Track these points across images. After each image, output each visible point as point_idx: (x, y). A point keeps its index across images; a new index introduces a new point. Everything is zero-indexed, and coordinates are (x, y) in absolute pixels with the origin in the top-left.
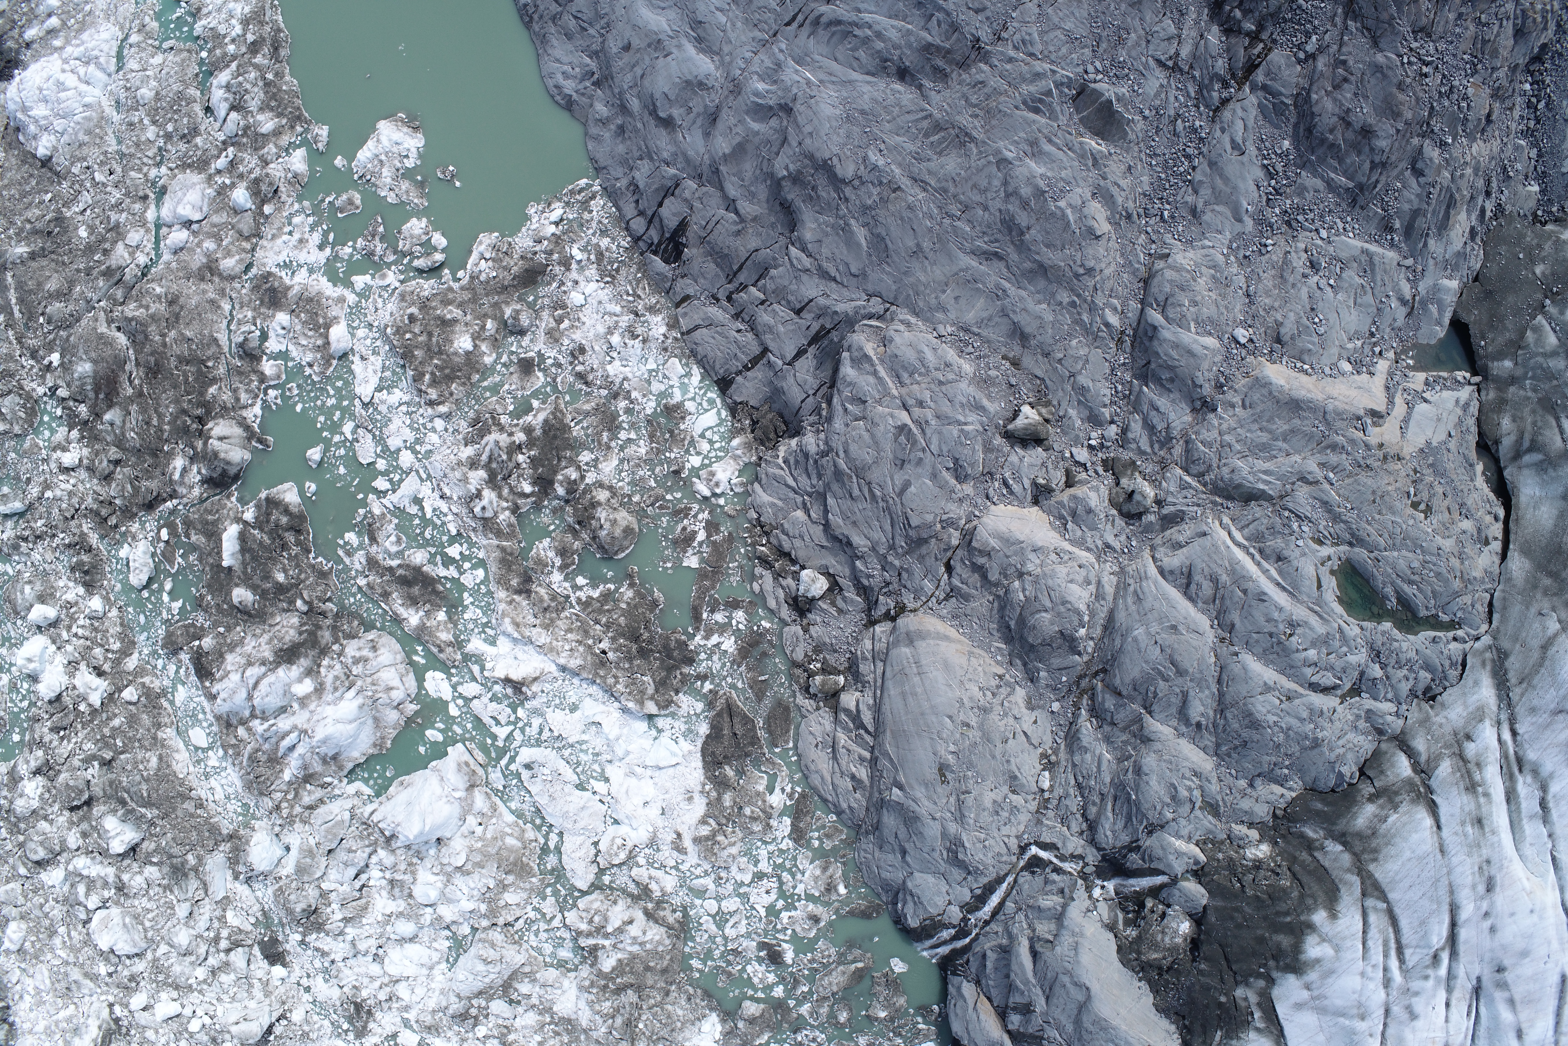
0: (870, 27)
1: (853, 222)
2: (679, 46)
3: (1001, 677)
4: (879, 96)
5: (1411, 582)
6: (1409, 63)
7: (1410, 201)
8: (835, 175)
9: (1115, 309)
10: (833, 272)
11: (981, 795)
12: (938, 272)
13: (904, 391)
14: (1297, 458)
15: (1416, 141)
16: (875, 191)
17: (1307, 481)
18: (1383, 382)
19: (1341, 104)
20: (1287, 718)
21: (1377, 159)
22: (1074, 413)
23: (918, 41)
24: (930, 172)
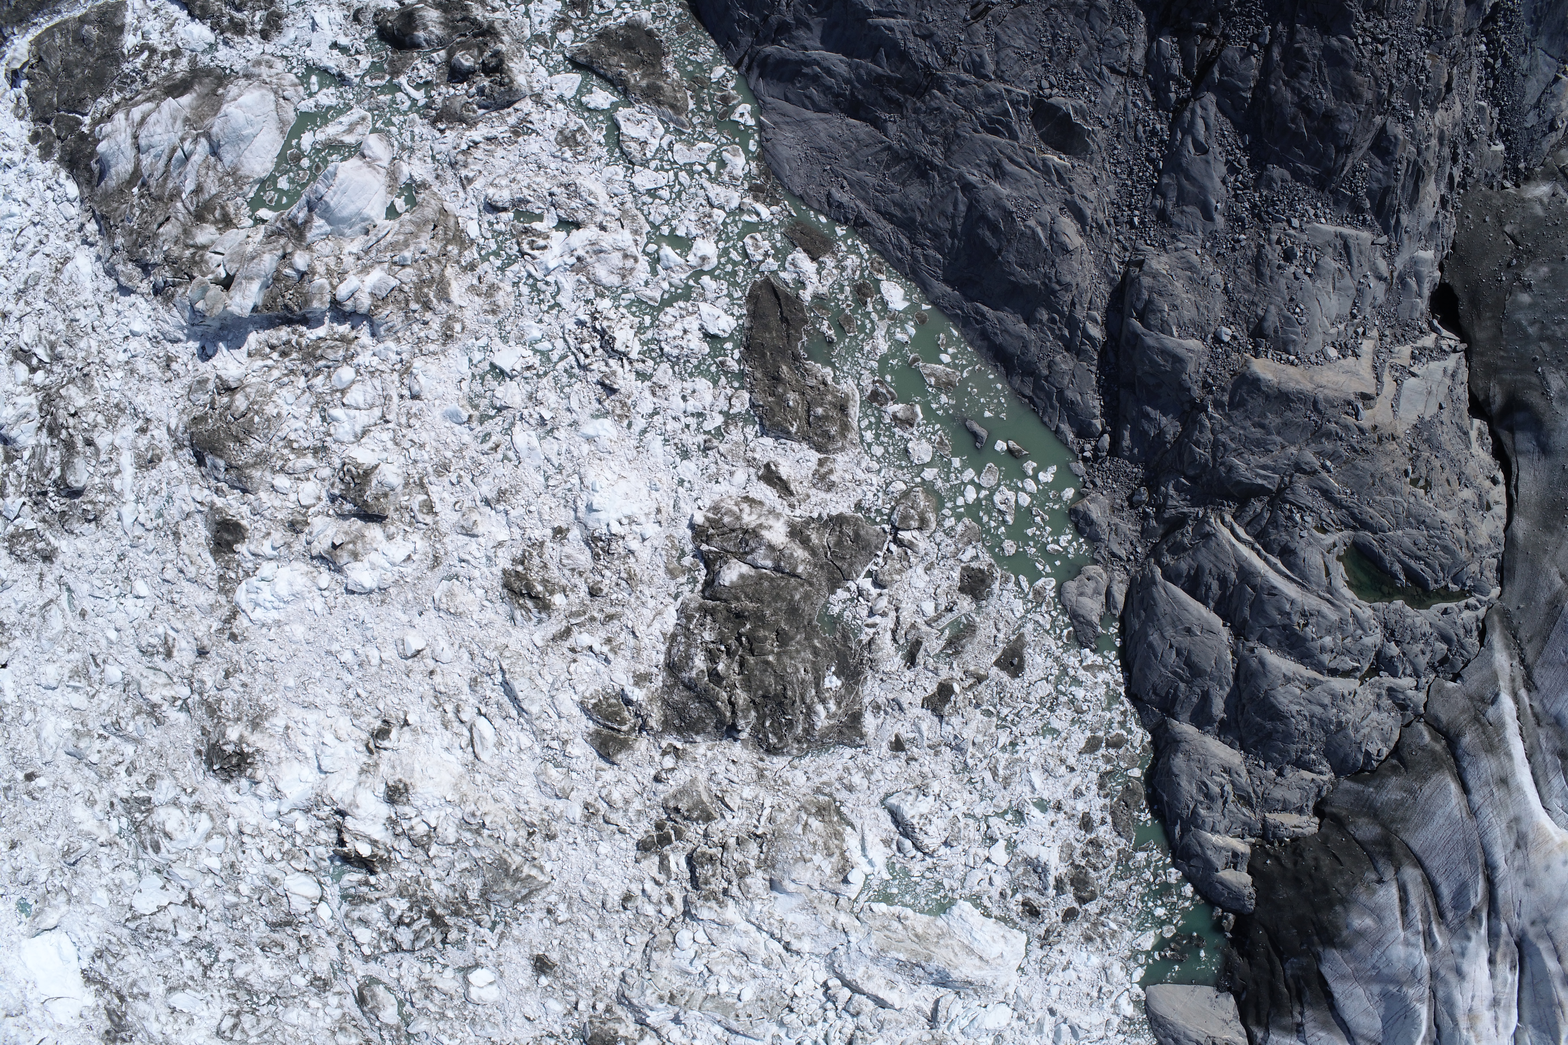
0: (818, 64)
4: (835, 132)
5: (1418, 558)
6: (1365, 43)
7: (1378, 180)
9: (1095, 321)
14: (1293, 450)
15: (1378, 119)
17: (1304, 472)
18: (1370, 363)
19: (1300, 92)
20: (1310, 706)
21: (1342, 143)
22: (1065, 427)
23: (869, 74)
24: (895, 204)
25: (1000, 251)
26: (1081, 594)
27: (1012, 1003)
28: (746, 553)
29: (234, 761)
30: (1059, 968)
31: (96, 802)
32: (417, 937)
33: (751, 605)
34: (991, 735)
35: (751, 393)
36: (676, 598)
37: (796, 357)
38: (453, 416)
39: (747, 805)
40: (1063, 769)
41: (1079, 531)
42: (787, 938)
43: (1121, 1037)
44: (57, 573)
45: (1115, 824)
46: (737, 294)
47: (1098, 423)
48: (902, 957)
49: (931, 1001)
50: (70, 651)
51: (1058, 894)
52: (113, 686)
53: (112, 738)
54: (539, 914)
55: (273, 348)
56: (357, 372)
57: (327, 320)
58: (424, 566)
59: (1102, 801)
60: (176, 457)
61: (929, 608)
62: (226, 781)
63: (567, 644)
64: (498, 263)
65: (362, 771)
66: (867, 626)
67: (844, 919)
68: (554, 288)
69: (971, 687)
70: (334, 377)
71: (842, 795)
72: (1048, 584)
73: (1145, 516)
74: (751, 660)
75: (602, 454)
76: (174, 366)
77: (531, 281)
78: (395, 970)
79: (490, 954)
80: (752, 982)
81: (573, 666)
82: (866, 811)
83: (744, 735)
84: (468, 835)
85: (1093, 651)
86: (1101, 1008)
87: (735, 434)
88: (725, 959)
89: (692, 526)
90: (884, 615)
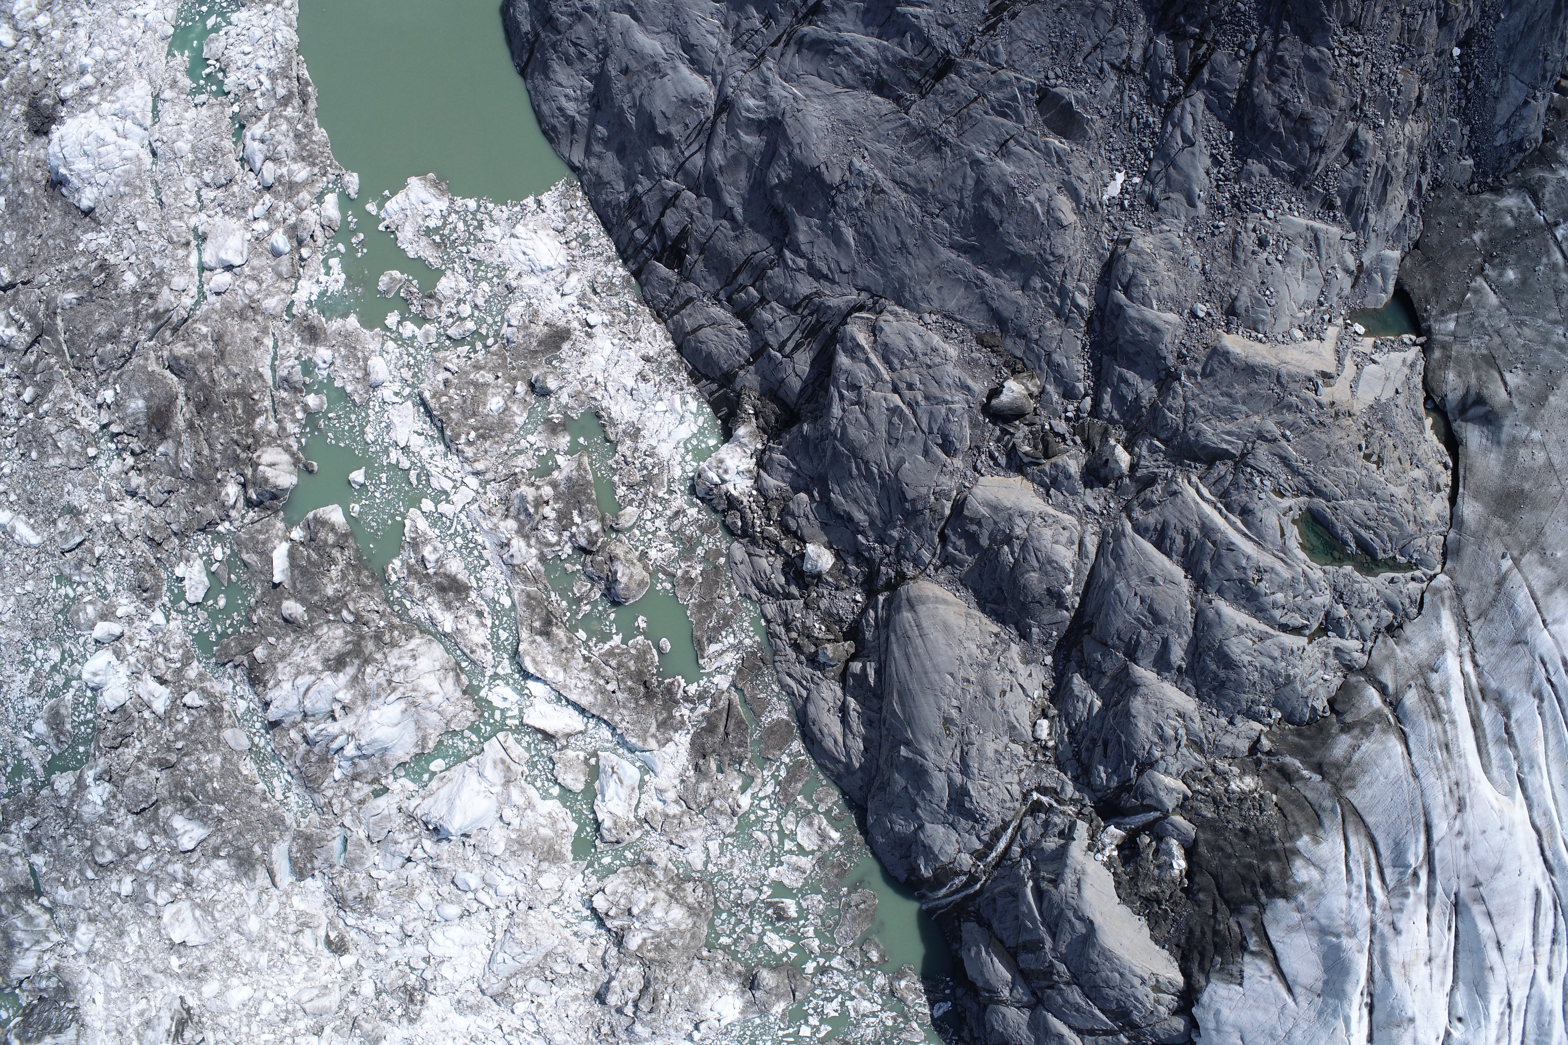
0: (850, 45)
1: (842, 223)
2: (675, 68)
3: (997, 635)
4: (861, 107)
5: (1368, 528)
6: (1341, 55)
7: (1349, 181)
8: (823, 181)
9: (1084, 292)
10: (825, 270)
11: (983, 745)
12: (921, 265)
13: (895, 376)
14: (1256, 419)
15: (1350, 125)
16: (861, 194)
17: (1266, 440)
18: (1333, 346)
19: (1280, 96)
20: (1260, 658)
21: (1316, 144)
23: (894, 56)
24: (910, 175)
25: (1001, 222)
47: (1080, 387)
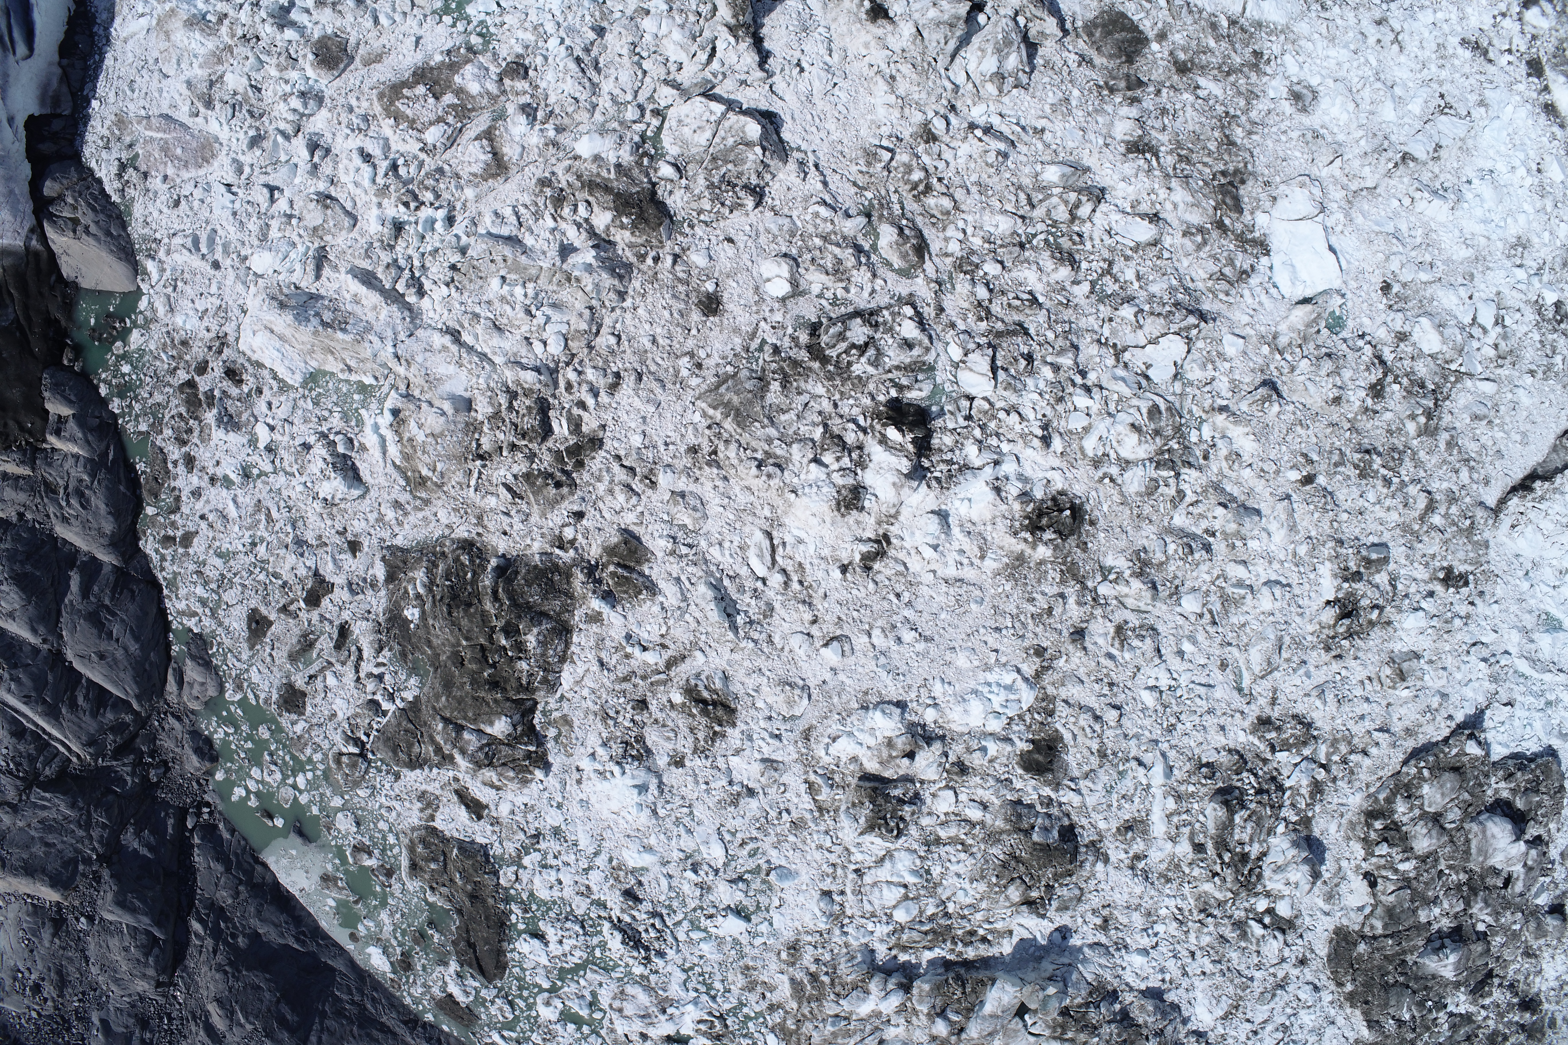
22: (226, 835)
26: (203, 684)
27: (251, 277)
28: (488, 745)
29: (1044, 521)
30: (211, 313)
31: (1226, 459)
32: (841, 336)
33: (482, 694)
34: (272, 555)
35: (498, 884)
36: (562, 697)
37: (460, 912)
38: (786, 873)
39: (492, 489)
40: (211, 517)
41: (209, 741)
42: (454, 348)
43: (158, 236)
44: (1253, 706)
45: (165, 461)
46: (516, 970)
48: (340, 335)
49: (323, 278)
50: (1244, 625)
51: (212, 390)
52: (1194, 590)
53: (1199, 532)
54: (711, 362)
55: (984, 940)
56: (890, 916)
57: (924, 964)
58: (820, 729)
59: (177, 484)
60: (1099, 834)
61: (331, 681)
62: (1062, 493)
63: (670, 653)
64: (745, 1010)
65: (895, 516)
66: (384, 665)
67: (401, 370)
68: (690, 986)
69: (292, 602)
70: (915, 912)
71: (404, 498)
72: (230, 695)
73: (152, 754)
74: (482, 641)
75: (635, 836)
76: (1099, 921)
77: (713, 993)
78: (877, 288)
79: (767, 314)
80: (491, 296)
81: (663, 630)
82: (382, 481)
83: (494, 562)
84: (779, 452)
85: (191, 630)
86: (174, 269)
87: (511, 848)
88: (517, 323)
89: (547, 767)
90: (370, 675)
